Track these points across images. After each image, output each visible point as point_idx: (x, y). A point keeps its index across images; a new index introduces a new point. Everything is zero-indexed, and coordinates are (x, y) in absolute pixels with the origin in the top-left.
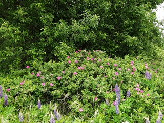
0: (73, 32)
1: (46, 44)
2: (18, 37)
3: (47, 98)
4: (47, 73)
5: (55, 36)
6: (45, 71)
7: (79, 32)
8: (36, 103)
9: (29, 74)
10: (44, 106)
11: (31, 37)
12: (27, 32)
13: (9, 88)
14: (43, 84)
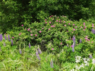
0: (48, 4)
1: (32, 12)
2: (16, 8)
3: (34, 42)
4: (33, 29)
5: (37, 7)
6: (32, 27)
7: (51, 4)
8: (28, 45)
9: (23, 29)
10: (32, 46)
11: (23, 8)
12: (21, 4)
13: (13, 36)
14: (32, 35)
